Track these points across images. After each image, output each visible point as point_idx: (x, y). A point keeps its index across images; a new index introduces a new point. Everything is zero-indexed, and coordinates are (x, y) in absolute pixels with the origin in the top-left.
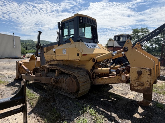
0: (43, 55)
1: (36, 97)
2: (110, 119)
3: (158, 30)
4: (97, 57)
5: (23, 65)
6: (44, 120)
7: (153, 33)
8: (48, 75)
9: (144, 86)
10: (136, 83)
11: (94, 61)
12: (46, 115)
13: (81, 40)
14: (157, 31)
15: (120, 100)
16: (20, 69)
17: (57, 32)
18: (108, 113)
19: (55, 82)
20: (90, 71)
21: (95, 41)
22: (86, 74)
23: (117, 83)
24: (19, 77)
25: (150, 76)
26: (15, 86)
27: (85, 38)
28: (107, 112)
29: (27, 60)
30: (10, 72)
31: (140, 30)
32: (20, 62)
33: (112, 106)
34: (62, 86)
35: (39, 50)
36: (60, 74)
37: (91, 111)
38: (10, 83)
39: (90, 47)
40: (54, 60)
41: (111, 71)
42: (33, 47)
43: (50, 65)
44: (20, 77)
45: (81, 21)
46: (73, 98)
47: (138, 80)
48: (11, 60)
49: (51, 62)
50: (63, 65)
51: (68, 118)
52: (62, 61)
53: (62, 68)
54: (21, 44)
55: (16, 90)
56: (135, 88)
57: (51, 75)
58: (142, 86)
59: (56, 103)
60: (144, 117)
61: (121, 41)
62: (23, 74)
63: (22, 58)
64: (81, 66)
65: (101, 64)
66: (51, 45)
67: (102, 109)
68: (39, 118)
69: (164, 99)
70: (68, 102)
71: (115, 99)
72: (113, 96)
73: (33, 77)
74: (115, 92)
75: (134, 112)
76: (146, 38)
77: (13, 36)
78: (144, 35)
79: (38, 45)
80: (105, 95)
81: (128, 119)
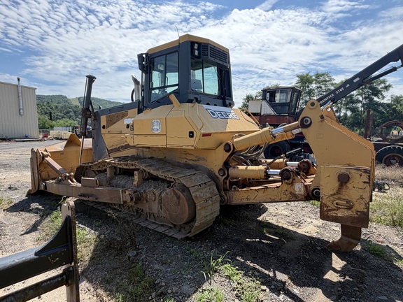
0: (99, 134)
1: (88, 236)
2: (273, 287)
3: (358, 79)
4: (235, 140)
5: (49, 159)
6: (115, 296)
7: (348, 85)
8: (114, 182)
9: (354, 209)
10: (335, 202)
11: (227, 148)
12: (118, 283)
13: (196, 98)
14: (355, 81)
15: (288, 238)
16: (42, 168)
17: (133, 77)
18: (267, 272)
19: (134, 199)
20: (217, 174)
21: (227, 102)
22: (210, 180)
23: (282, 200)
24: (38, 188)
25: (367, 185)
26: (30, 211)
27: (204, 94)
28: (264, 270)
29: (60, 146)
30: (15, 175)
31: (314, 77)
32: (41, 150)
33: (273, 256)
34: (150, 209)
35: (89, 121)
36: (145, 180)
37: (227, 269)
38: (17, 202)
39: (216, 116)
40: (127, 147)
41: (269, 173)
42: (68, 112)
43: (120, 158)
44: (42, 188)
45: (196, 53)
46: (179, 238)
47: (339, 196)
48: (12, 144)
49: (120, 151)
50: (152, 158)
51: (175, 289)
52: (149, 148)
53: (150, 166)
54: (38, 105)
55: (33, 222)
56: (332, 214)
57: (122, 182)
58: (350, 208)
59: (141, 253)
60: (347, 278)
61: (277, 102)
62: (51, 181)
63: (40, 140)
64: (195, 161)
65: (242, 155)
66: (118, 111)
67: (252, 262)
68: (101, 291)
69: (382, 234)
70: (168, 247)
71: (277, 238)
72: (272, 230)
73: (76, 187)
74: (273, 221)
75: (325, 266)
76: (333, 95)
77: (17, 86)
78: (321, 88)
79: (88, 109)
80: (252, 227)
81: (315, 286)
